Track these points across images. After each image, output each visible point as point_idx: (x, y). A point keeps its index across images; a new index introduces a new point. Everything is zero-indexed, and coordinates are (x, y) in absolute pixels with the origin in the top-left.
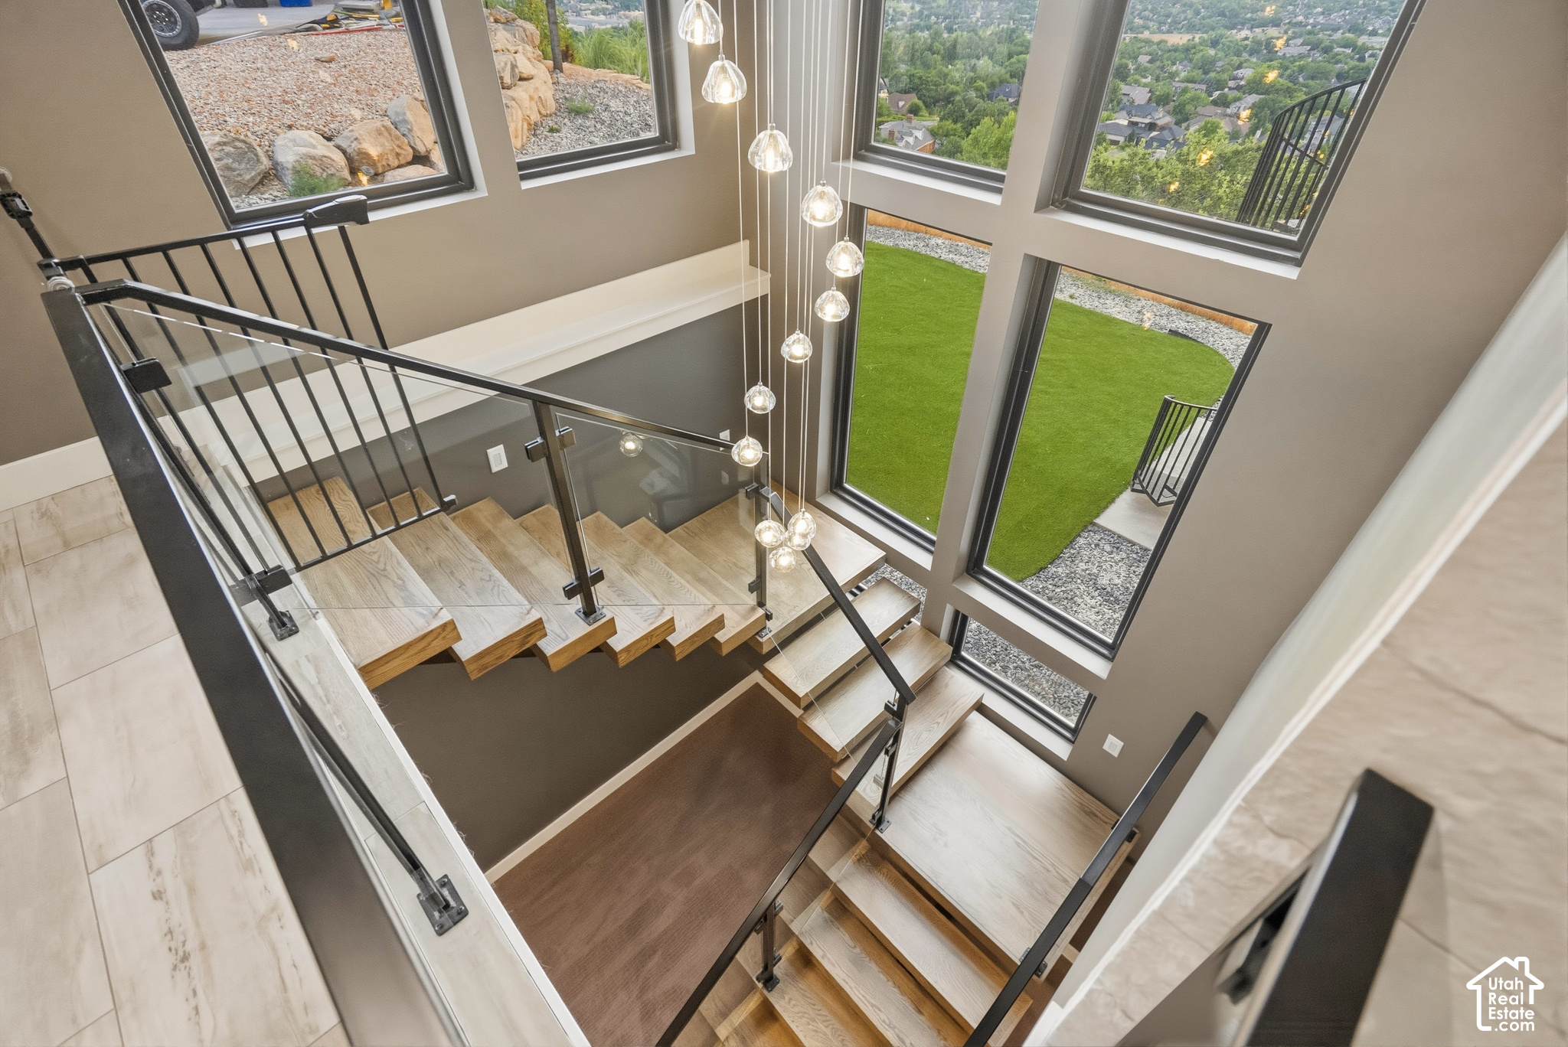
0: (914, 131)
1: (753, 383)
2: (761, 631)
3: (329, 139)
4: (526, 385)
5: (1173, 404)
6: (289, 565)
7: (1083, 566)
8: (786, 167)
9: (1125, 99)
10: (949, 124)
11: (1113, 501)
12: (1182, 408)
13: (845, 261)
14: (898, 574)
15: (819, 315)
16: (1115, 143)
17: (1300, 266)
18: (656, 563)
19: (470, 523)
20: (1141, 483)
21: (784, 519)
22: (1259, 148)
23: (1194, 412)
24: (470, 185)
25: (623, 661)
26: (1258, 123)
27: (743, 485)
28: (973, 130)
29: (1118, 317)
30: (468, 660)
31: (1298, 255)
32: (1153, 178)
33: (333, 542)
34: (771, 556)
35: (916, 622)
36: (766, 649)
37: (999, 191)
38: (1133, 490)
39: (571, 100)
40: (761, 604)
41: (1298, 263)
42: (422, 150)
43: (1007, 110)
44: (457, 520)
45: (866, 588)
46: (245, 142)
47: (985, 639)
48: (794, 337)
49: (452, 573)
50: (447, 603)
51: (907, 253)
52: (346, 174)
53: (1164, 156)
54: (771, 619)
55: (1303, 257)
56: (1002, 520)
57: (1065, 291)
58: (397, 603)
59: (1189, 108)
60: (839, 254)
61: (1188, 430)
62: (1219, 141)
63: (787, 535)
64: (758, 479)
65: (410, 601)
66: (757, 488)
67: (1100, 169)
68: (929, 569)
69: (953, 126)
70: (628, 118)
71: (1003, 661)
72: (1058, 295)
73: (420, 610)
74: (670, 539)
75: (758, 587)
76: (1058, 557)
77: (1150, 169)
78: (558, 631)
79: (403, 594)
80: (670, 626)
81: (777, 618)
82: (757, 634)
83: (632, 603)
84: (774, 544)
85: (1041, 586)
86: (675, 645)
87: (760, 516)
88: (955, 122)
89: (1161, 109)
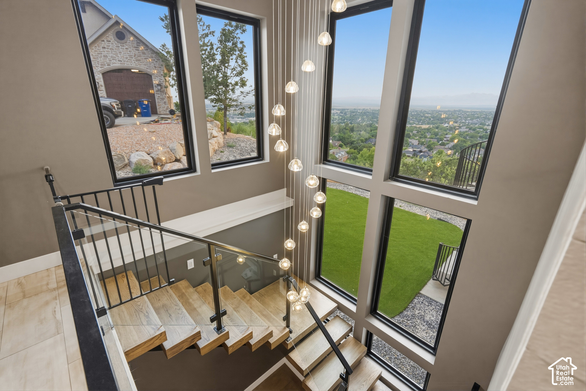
0: (341, 152)
1: (287, 238)
2: (287, 338)
3: (149, 154)
4: (204, 237)
5: (443, 246)
6: (107, 307)
7: (417, 312)
8: (300, 170)
9: (410, 143)
10: (352, 150)
11: (426, 284)
12: (447, 248)
13: (320, 198)
14: (342, 314)
15: (311, 215)
16: (409, 156)
17: (477, 200)
18: (247, 307)
19: (177, 289)
20: (436, 276)
21: (298, 291)
22: (458, 159)
23: (452, 249)
24: (195, 171)
25: (230, 351)
26: (456, 151)
27: (282, 276)
28: (361, 152)
29: (418, 213)
30: (168, 350)
31: (476, 197)
32: (424, 168)
33: (126, 297)
34: (293, 306)
35: (351, 335)
36: (289, 347)
37: (371, 175)
38: (433, 279)
39: (229, 143)
40: (288, 326)
41: (476, 199)
42: (178, 158)
43: (372, 146)
44: (172, 288)
45: (330, 320)
46: (121, 155)
47: (381, 344)
48: (302, 222)
49: (167, 311)
50: (164, 324)
51: (341, 191)
52: (152, 165)
53: (426, 160)
54: (292, 333)
55: (478, 197)
56: (384, 291)
57: (397, 205)
58: (145, 323)
59: (432, 146)
60: (318, 196)
61: (451, 256)
62: (444, 156)
63: (299, 297)
64: (288, 274)
65: (149, 323)
66: (288, 277)
67: (405, 165)
68: (355, 312)
69: (354, 151)
70: (246, 148)
71: (389, 355)
72: (395, 206)
73: (153, 326)
74: (252, 297)
75: (287, 318)
76: (407, 308)
77: (422, 165)
78: (206, 337)
79: (147, 320)
80: (251, 336)
81: (294, 333)
82: (286, 340)
83: (236, 325)
84: (294, 300)
85: (401, 320)
86: (252, 344)
87: (288, 289)
88: (355, 149)
89: (423, 146)
